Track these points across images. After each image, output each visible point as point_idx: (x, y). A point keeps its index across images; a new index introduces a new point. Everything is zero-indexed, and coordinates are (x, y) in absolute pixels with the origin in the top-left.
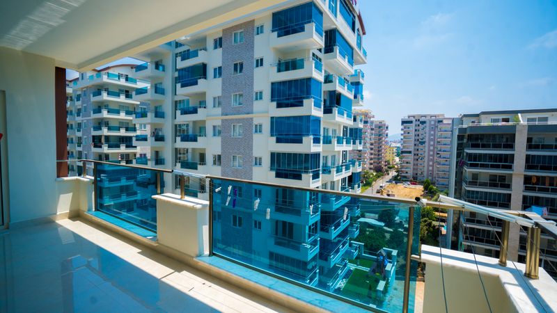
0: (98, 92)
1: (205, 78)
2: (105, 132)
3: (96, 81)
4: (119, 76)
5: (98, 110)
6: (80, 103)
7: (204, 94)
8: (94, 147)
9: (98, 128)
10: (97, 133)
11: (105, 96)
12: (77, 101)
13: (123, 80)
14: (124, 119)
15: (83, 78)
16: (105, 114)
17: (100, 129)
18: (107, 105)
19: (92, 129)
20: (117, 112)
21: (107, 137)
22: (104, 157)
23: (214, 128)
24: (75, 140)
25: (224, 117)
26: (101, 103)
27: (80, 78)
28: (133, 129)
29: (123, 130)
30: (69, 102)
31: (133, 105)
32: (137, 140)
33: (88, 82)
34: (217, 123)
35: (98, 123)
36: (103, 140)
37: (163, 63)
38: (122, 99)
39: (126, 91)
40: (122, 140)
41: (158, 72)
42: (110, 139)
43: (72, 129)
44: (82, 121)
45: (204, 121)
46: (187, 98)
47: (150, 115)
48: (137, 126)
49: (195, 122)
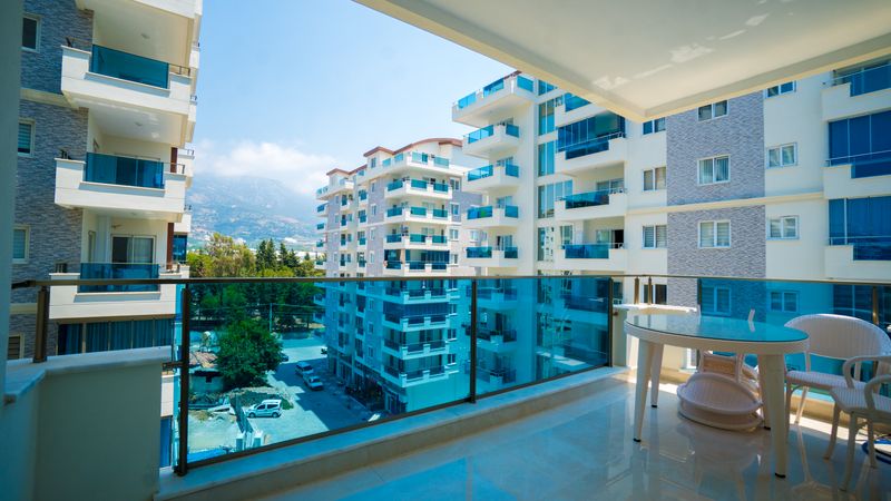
0: (396, 183)
1: (624, 136)
2: (406, 244)
3: (395, 167)
4: (425, 157)
5: (395, 211)
6: (366, 202)
7: (620, 166)
8: (388, 267)
9: (394, 238)
10: (393, 246)
11: (408, 189)
12: (362, 199)
13: (431, 162)
14: (429, 224)
15: (373, 165)
16: (407, 216)
17: (400, 240)
18: (407, 203)
19: (385, 240)
20: (422, 212)
21: (408, 252)
22: (398, 283)
23: (647, 230)
24: (353, 257)
25: (675, 209)
26: (398, 200)
27: (369, 166)
28: (442, 240)
29: (429, 241)
30: (349, 203)
31: (442, 200)
32: (468, 256)
33: (380, 171)
34: (653, 221)
35: (394, 231)
36: (403, 257)
37: (515, 124)
38: (430, 192)
39: (433, 180)
40: (427, 256)
41: (511, 139)
42: (412, 255)
43: (350, 240)
44: (369, 228)
45: (622, 219)
46: (569, 178)
47: (498, 213)
48: (447, 234)
49: (586, 222)
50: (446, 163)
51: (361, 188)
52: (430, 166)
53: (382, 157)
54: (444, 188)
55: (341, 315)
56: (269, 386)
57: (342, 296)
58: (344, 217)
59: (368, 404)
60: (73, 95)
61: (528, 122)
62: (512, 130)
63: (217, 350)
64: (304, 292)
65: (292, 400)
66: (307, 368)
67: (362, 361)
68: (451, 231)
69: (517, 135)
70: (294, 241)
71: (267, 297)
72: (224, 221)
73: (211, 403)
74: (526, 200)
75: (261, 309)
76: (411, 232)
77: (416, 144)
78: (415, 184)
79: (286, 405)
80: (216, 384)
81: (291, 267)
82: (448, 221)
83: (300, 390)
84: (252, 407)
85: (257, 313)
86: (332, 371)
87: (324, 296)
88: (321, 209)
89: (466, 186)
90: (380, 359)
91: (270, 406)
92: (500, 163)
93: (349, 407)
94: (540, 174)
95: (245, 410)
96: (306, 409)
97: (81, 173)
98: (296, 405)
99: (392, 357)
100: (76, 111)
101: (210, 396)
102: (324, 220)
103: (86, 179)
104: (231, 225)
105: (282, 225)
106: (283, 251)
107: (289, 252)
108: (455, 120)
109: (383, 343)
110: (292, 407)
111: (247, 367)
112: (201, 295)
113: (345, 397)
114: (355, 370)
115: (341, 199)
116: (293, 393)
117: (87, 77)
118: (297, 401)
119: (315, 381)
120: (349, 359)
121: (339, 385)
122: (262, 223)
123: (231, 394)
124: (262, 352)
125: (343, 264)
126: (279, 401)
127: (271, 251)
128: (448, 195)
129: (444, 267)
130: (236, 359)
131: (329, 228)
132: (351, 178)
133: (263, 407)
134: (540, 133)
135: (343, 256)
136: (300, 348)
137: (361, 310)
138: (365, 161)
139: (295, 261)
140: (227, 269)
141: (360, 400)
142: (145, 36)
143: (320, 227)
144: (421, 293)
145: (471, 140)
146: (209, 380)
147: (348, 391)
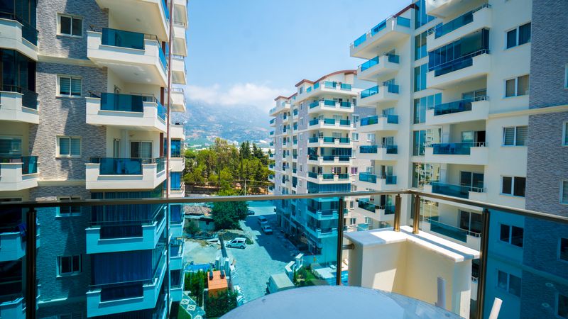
0: (315, 103)
1: (487, 53)
2: (321, 143)
3: (314, 92)
4: (334, 84)
5: (315, 122)
6: (297, 116)
7: (483, 79)
8: (310, 159)
9: (314, 140)
10: (313, 145)
11: (322, 106)
12: (295, 115)
13: (338, 87)
14: (338, 130)
15: (301, 92)
16: (322, 125)
17: (317, 141)
18: (322, 116)
19: (308, 141)
20: (332, 122)
21: (322, 149)
22: (316, 169)
23: (507, 131)
24: (291, 153)
25: (536, 111)
26: (317, 114)
27: (299, 93)
28: (347, 141)
29: (337, 142)
30: (287, 118)
31: (346, 113)
32: (361, 152)
33: (306, 95)
34: (513, 123)
35: (314, 135)
36: (319, 152)
37: (396, 54)
38: (338, 108)
39: (341, 100)
40: (336, 152)
41: (393, 65)
42: (325, 151)
43: (288, 141)
44: (299, 133)
45: (483, 122)
46: (438, 92)
47: (382, 121)
48: (350, 137)
49: (453, 126)
50: (349, 87)
51: (295, 108)
52: (338, 90)
53: (306, 86)
54: (348, 105)
55: (284, 188)
56: (241, 229)
57: (284, 177)
58: (285, 126)
59: (298, 246)
60: (96, 60)
61: (406, 51)
62: (393, 58)
63: (213, 206)
64: (265, 173)
65: (253, 239)
66: (264, 220)
67: (295, 218)
68: (353, 134)
69: (397, 62)
70: (265, 142)
71: (244, 176)
72: (226, 131)
73: (209, 237)
74: (404, 110)
75: (241, 183)
76: (325, 136)
77: (328, 76)
78: (327, 103)
79: (249, 242)
80: (211, 226)
81: (259, 158)
82: (351, 128)
83: (258, 233)
84: (229, 242)
85: (238, 184)
86: (279, 223)
87: (274, 176)
88: (272, 122)
89: (360, 102)
90: (305, 218)
91: (239, 242)
92: (385, 84)
93: (286, 246)
94: (416, 90)
95: (225, 243)
96: (260, 245)
97: (99, 105)
98: (255, 242)
99: (312, 218)
100: (101, 69)
101: (208, 233)
102: (274, 129)
103: (101, 109)
104: (230, 133)
105: (258, 132)
106: (255, 148)
107: (258, 149)
108: (352, 56)
109: (307, 208)
110: (253, 243)
111: (227, 217)
112: (209, 174)
113: (284, 240)
114: (292, 224)
115: (283, 116)
116: (254, 234)
117: (100, 48)
118: (256, 240)
119: (268, 228)
120: (288, 216)
121: (282, 232)
122: (247, 131)
123: (219, 232)
124: (237, 209)
125: (284, 157)
126: (245, 239)
127: (248, 148)
128: (351, 110)
129: (348, 159)
130: (222, 212)
131: (277, 133)
132: (289, 101)
133: (235, 242)
134: (416, 59)
135: (284, 151)
136: (262, 208)
137: (294, 186)
138: (296, 90)
139: (262, 155)
140: (224, 159)
141: (293, 243)
142: (138, 20)
143: (272, 133)
144: (331, 177)
145: (363, 69)
146: (207, 223)
147: (287, 236)
